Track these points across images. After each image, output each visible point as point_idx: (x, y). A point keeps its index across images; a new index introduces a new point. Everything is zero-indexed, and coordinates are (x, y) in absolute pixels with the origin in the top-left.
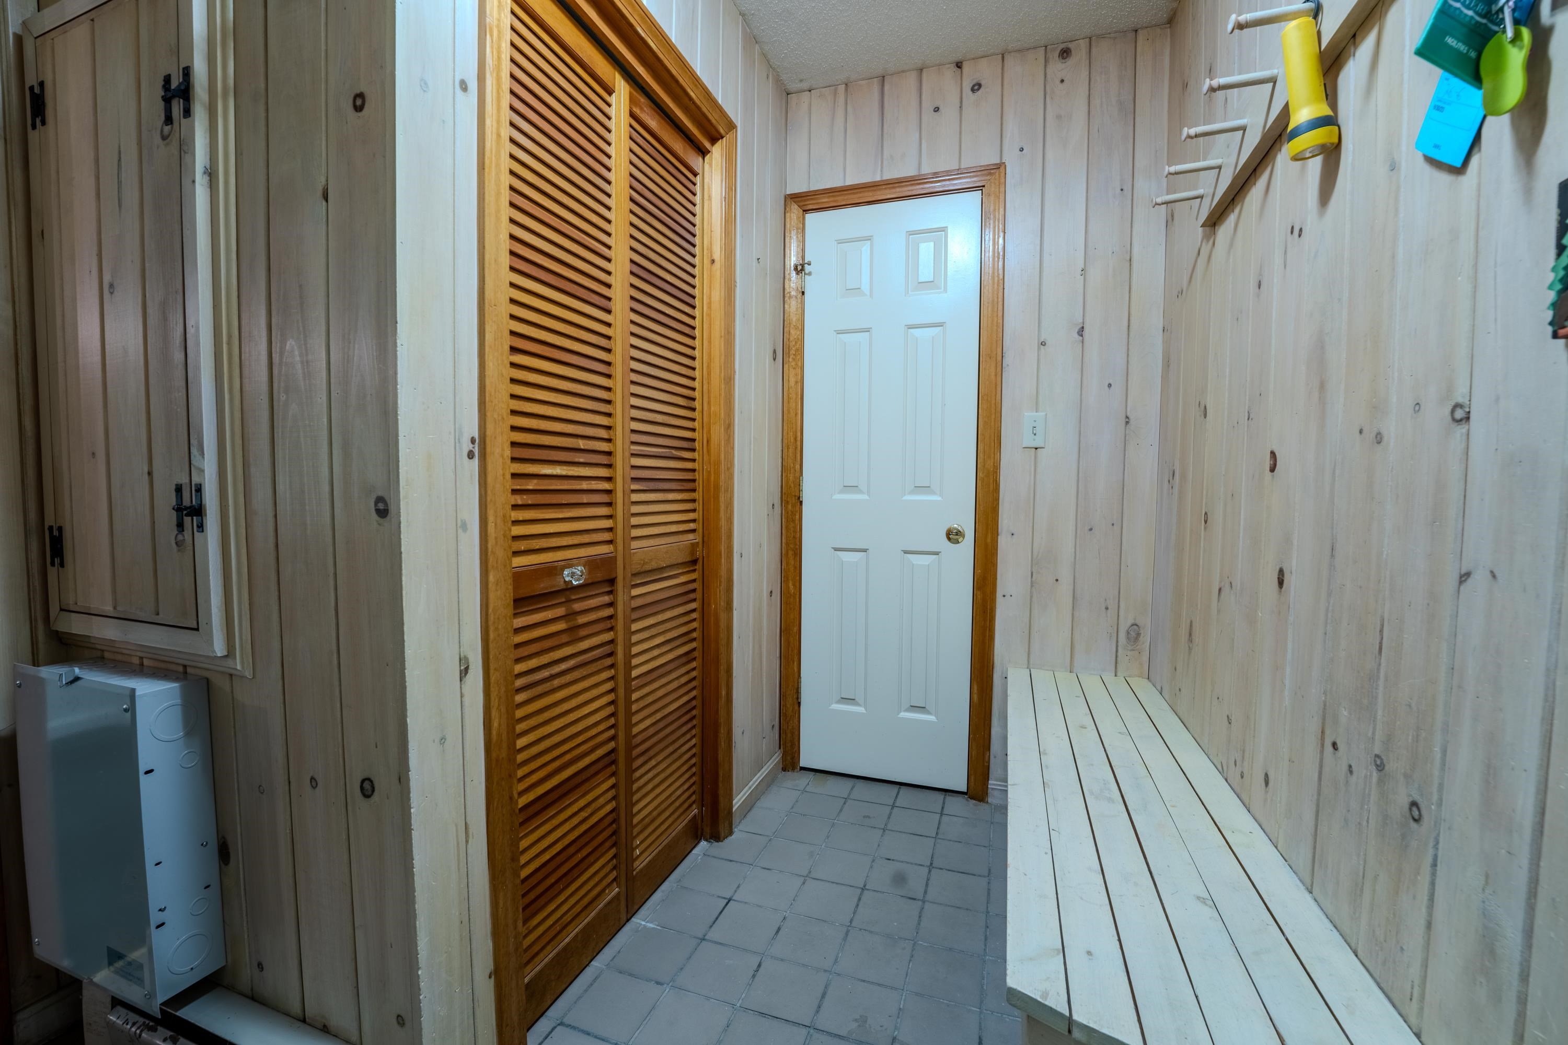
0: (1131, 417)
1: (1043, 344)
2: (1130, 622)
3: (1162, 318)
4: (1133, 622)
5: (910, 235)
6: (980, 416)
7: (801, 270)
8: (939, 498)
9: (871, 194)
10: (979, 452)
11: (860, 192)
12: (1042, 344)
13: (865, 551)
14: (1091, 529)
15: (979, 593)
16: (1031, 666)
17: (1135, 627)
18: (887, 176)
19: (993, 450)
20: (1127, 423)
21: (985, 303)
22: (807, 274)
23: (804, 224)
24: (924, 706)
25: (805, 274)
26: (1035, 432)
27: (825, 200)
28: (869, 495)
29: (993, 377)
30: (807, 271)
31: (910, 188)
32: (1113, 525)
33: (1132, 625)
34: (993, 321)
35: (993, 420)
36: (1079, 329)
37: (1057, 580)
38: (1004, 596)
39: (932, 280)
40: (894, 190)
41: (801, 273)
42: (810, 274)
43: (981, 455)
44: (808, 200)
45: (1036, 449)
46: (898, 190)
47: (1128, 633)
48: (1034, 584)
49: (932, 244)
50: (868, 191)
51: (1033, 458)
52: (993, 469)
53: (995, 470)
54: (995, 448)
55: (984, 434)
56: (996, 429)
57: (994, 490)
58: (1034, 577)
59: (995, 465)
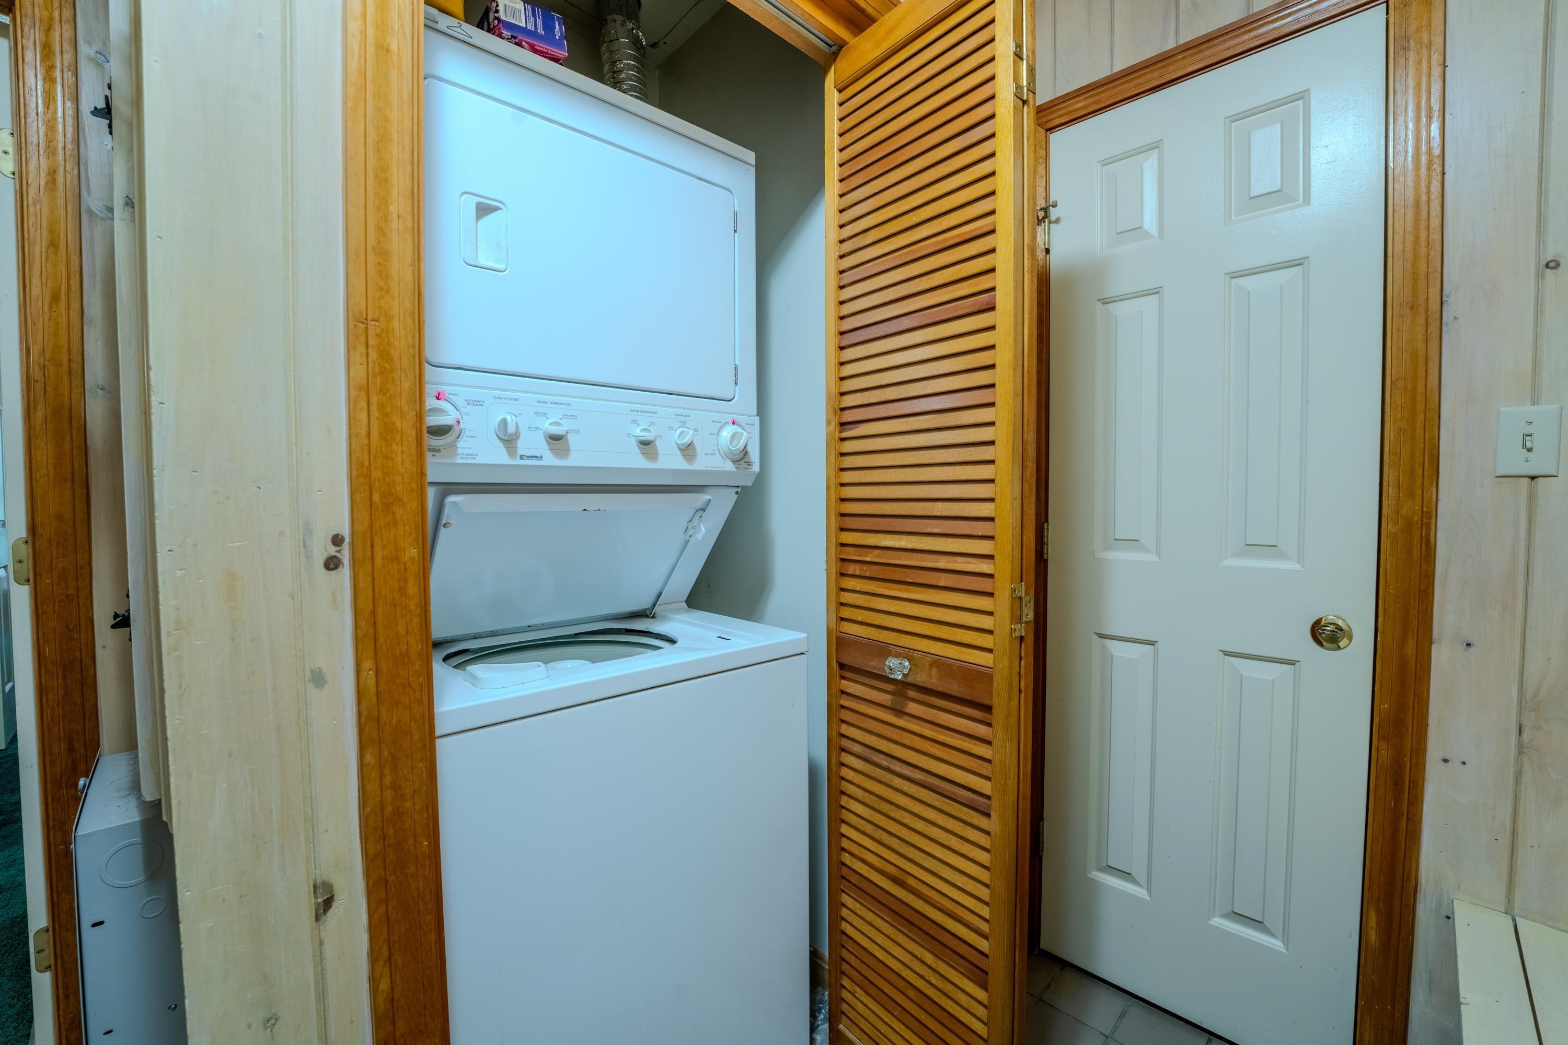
1: (1552, 265)
5: (1232, 122)
6: (1387, 419)
7: (1043, 218)
8: (1298, 567)
9: (1157, 74)
10: (1385, 484)
11: (1139, 77)
12: (1547, 266)
13: (1152, 643)
15: (1383, 746)
16: (1517, 910)
18: (1187, 36)
19: (1419, 482)
21: (1397, 208)
22: (1054, 222)
23: (1047, 150)
24: (1260, 920)
25: (1050, 222)
26: (1529, 445)
27: (1079, 104)
28: (1158, 553)
29: (1421, 346)
30: (1053, 218)
31: (1232, 43)
34: (1417, 237)
35: (1419, 425)
38: (1446, 761)
39: (1278, 188)
40: (1200, 56)
41: (1044, 222)
42: (1057, 221)
43: (1390, 491)
44: (1053, 112)
45: (1533, 478)
46: (1207, 53)
48: (1525, 750)
49: (1277, 127)
50: (1152, 71)
51: (1525, 495)
52: (1420, 518)
53: (1424, 520)
54: (1425, 478)
55: (1398, 452)
56: (1427, 442)
57: (1422, 558)
58: (1526, 736)
59: (1424, 509)
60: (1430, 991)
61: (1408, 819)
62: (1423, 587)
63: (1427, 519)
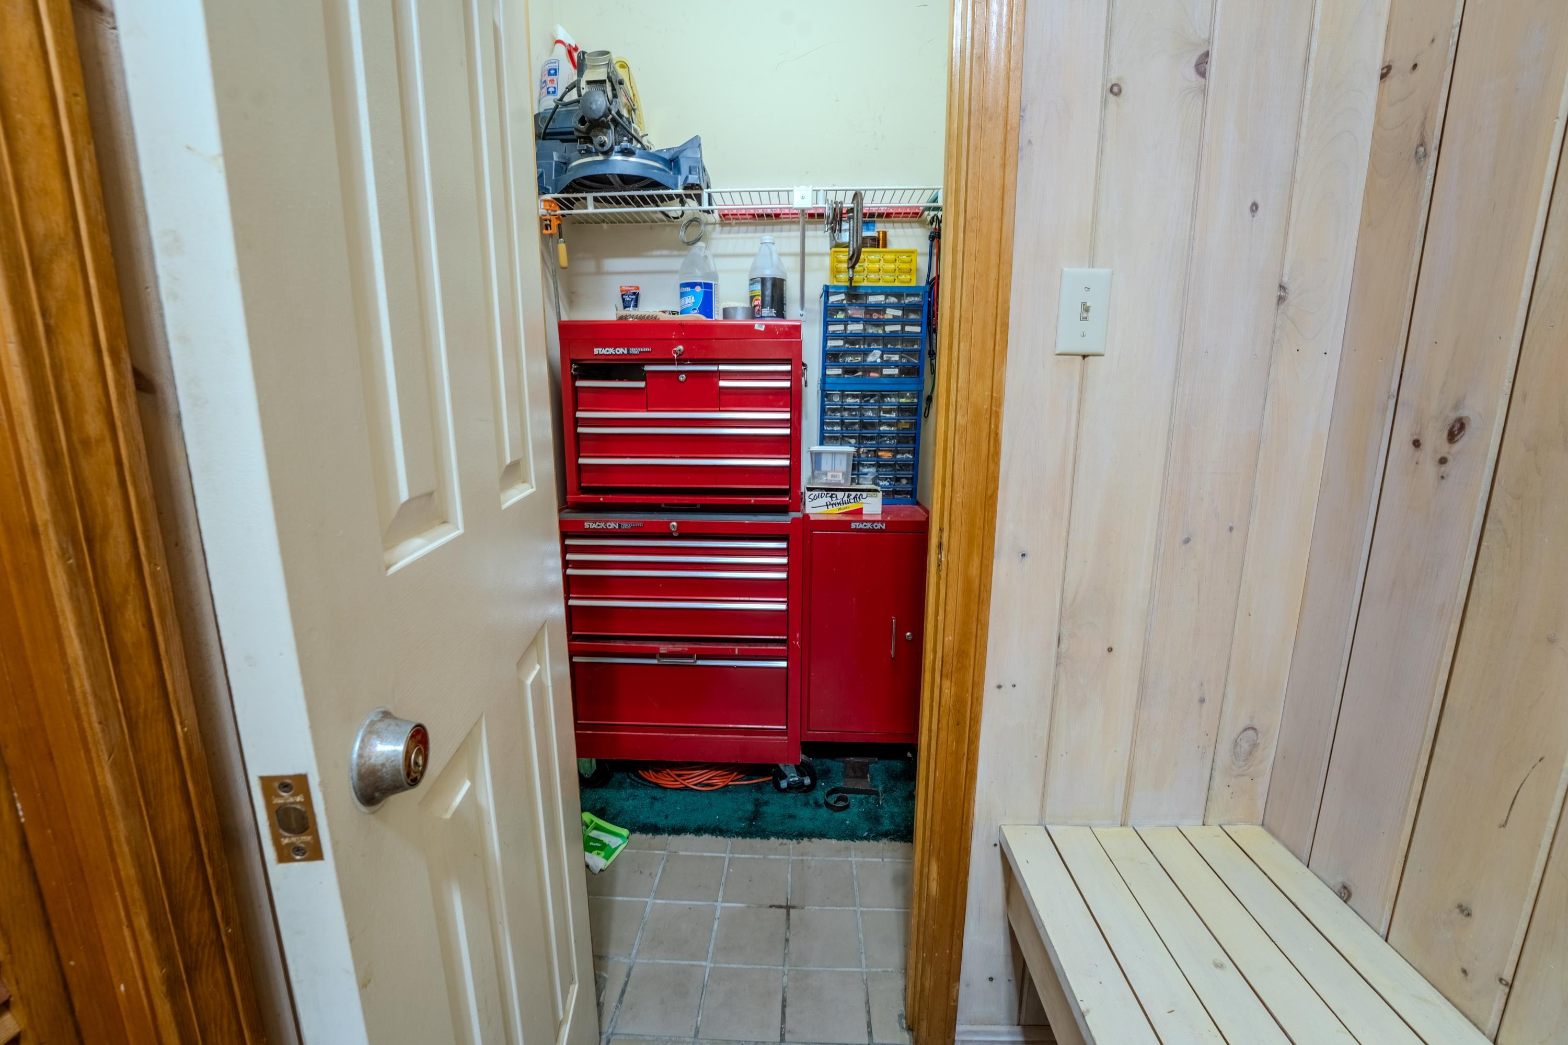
0: (1291, 288)
1: (1115, 90)
2: (1243, 722)
3: (1381, 45)
4: (1247, 723)
12: (1111, 90)
14: (1187, 541)
15: (947, 684)
16: (1047, 820)
17: (1250, 732)
19: (990, 360)
20: (1281, 299)
26: (1085, 314)
32: (1231, 529)
33: (1246, 730)
35: (992, 283)
36: (1201, 56)
37: (1110, 650)
38: (999, 687)
45: (1084, 357)
47: (1236, 743)
48: (1062, 661)
51: (1077, 379)
52: (989, 406)
53: (994, 408)
54: (996, 354)
55: (971, 319)
56: (1000, 306)
57: (990, 457)
58: (1063, 646)
59: (994, 394)
60: (979, 920)
61: (968, 759)
62: (989, 493)
63: (996, 406)
